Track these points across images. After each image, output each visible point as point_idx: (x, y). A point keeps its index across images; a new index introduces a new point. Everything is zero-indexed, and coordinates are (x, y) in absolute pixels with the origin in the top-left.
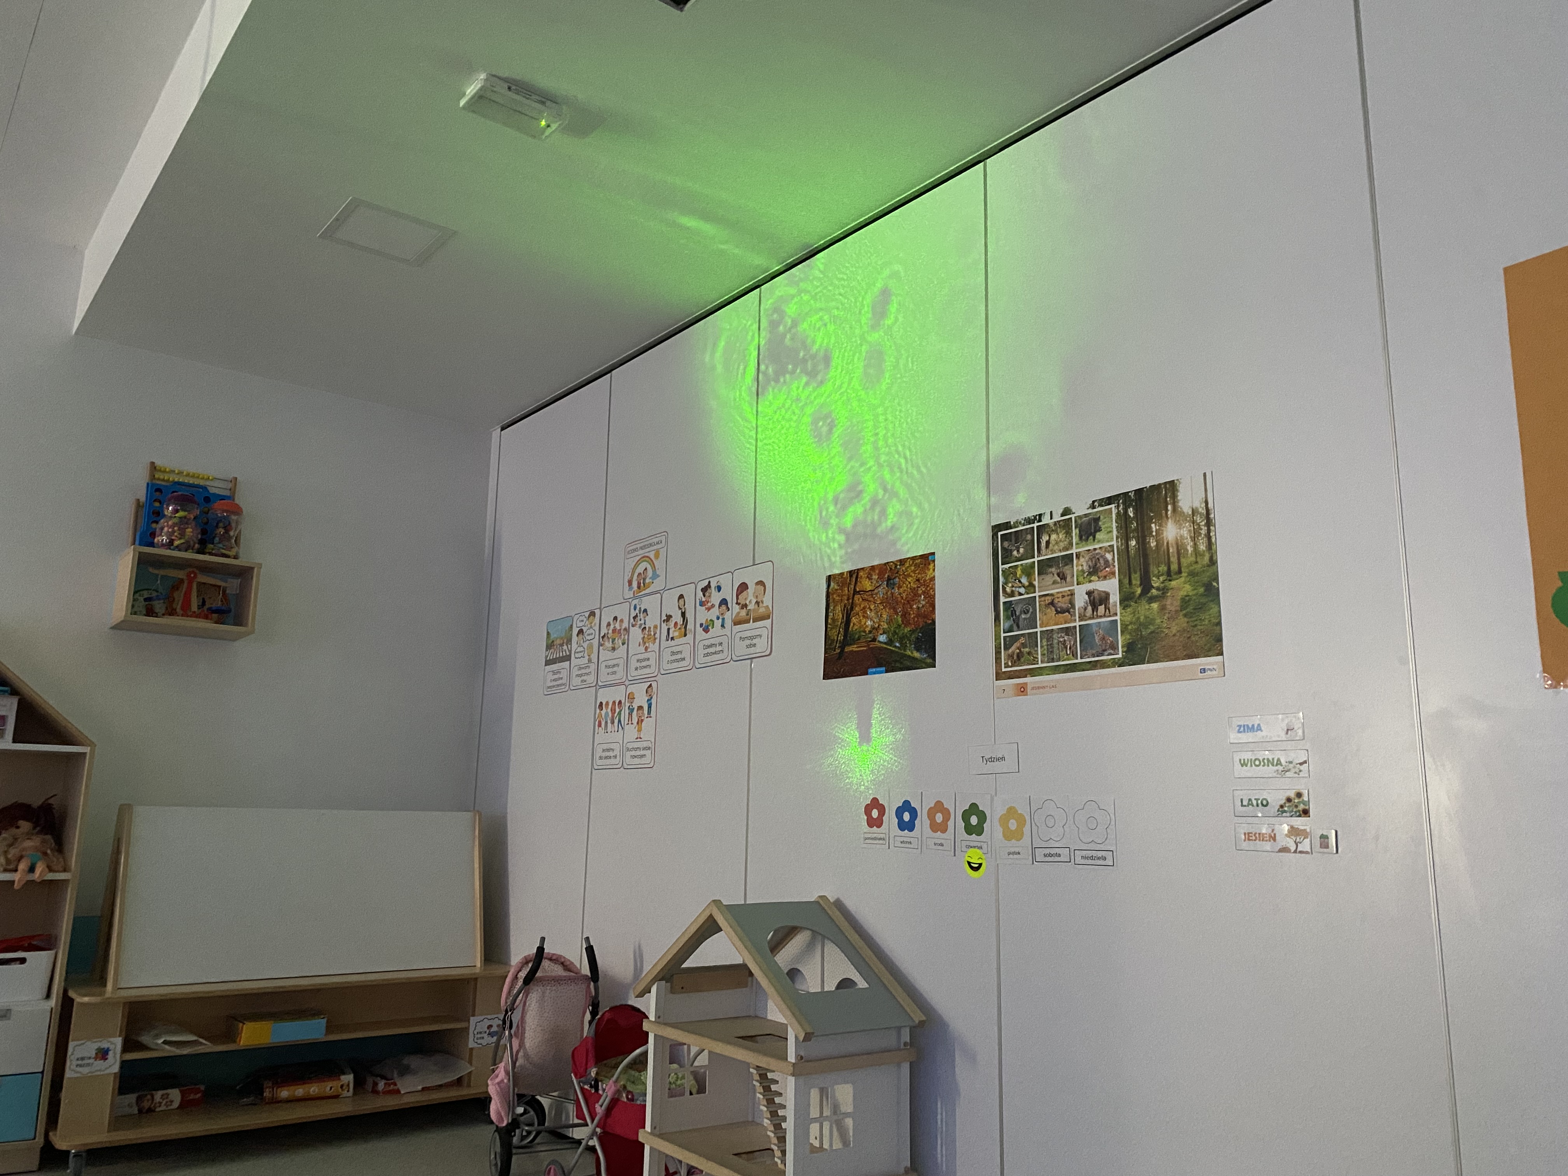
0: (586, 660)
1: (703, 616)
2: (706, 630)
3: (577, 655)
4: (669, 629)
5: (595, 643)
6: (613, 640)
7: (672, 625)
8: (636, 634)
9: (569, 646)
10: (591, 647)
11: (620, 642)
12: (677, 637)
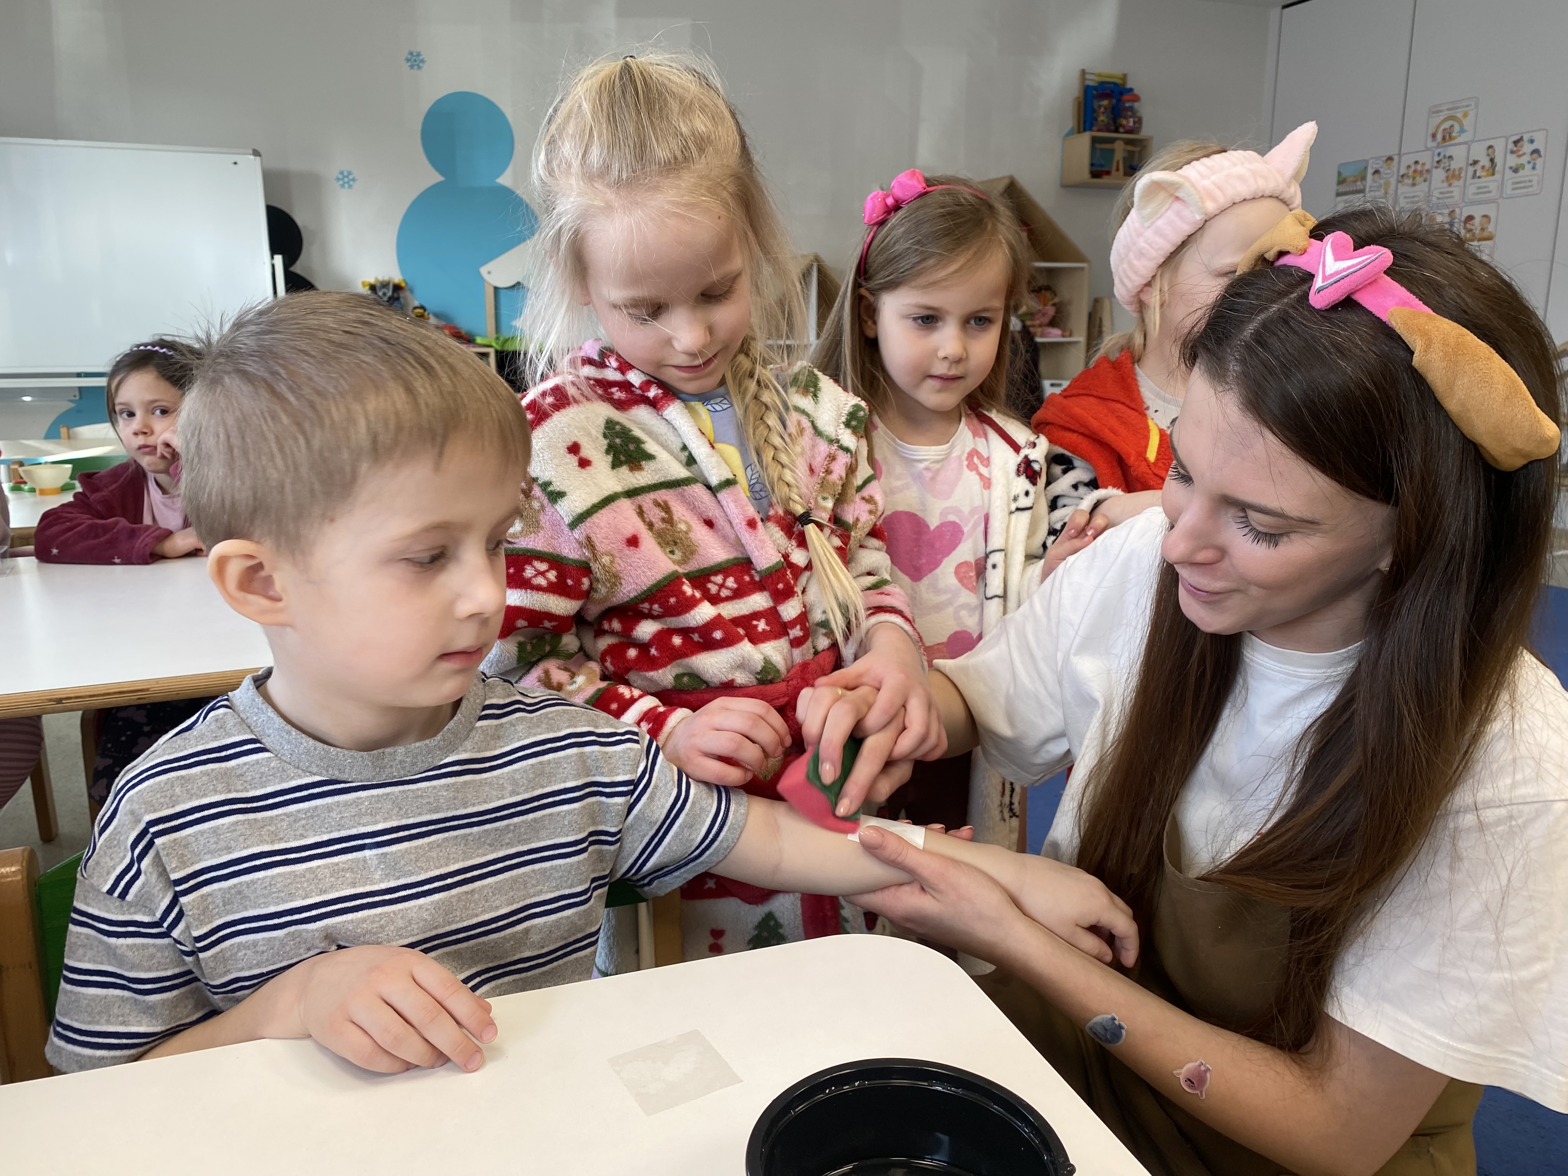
0: (1382, 193)
1: (1513, 160)
3: (1371, 189)
7: (1478, 167)
9: (1363, 183)
12: (1484, 176)
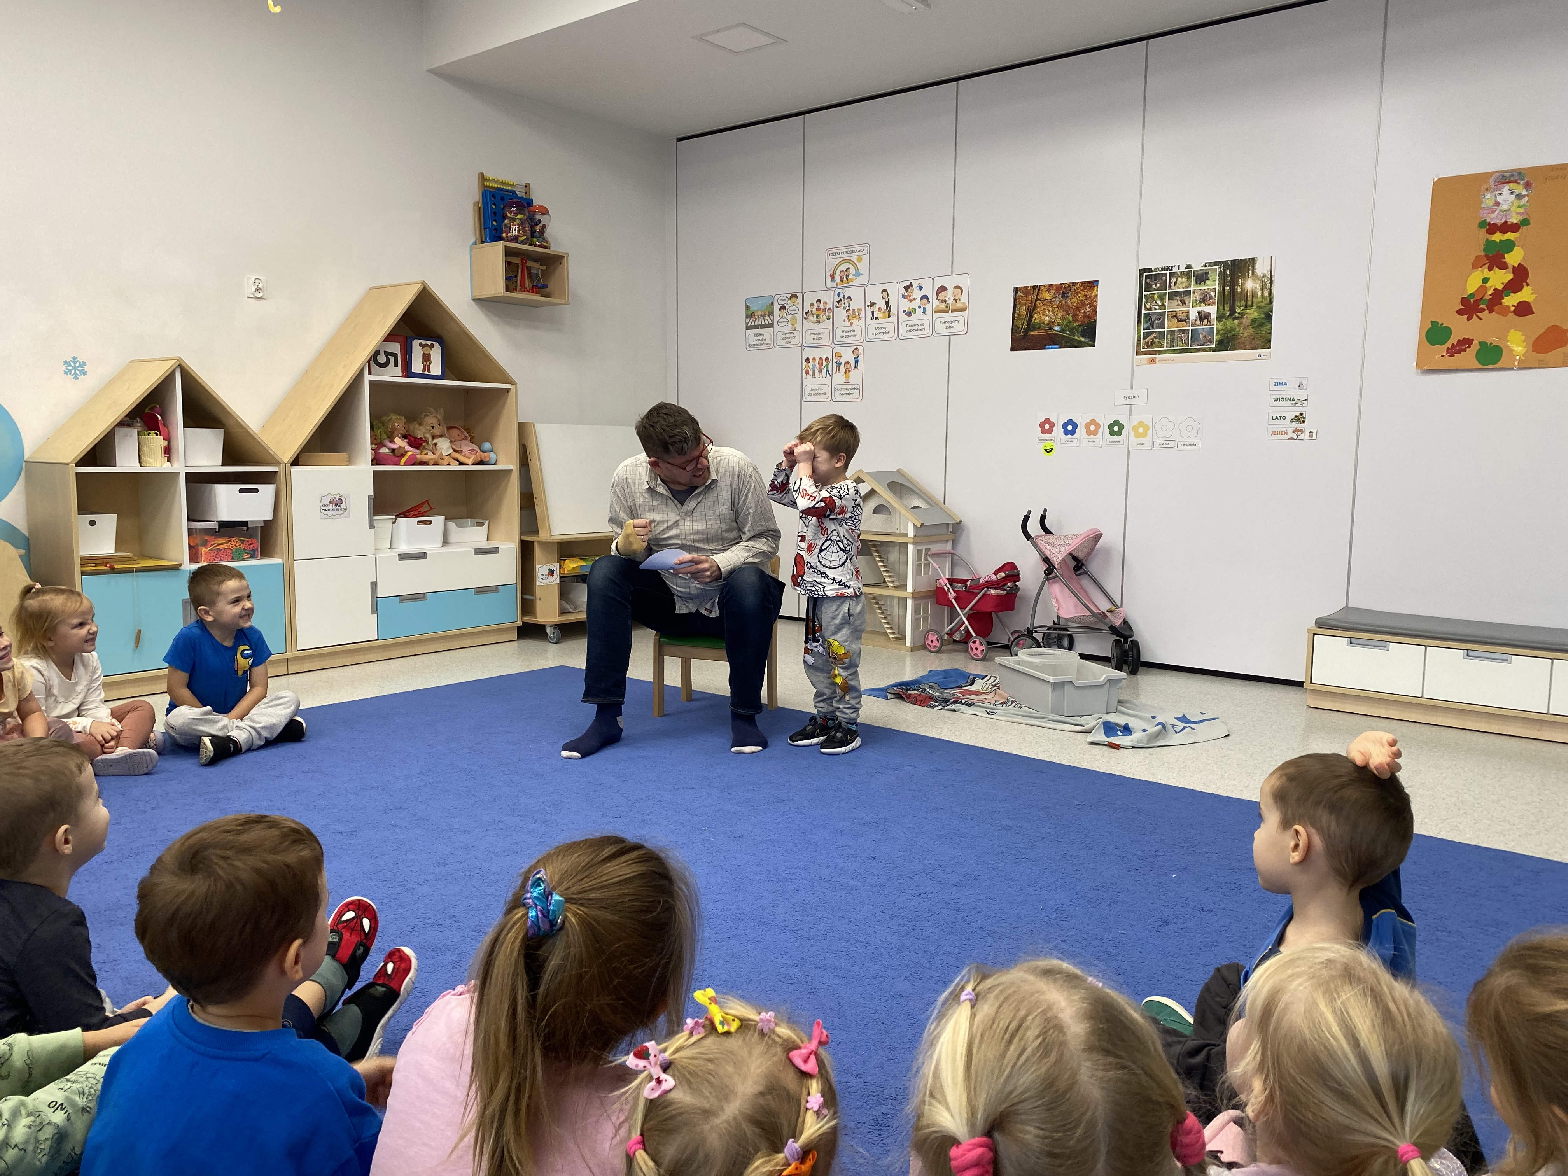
0: (790, 328)
2: (909, 314)
3: (780, 324)
4: (873, 312)
5: (799, 317)
6: (818, 316)
8: (840, 314)
9: (772, 317)
10: (794, 320)
11: (825, 317)
12: (881, 318)
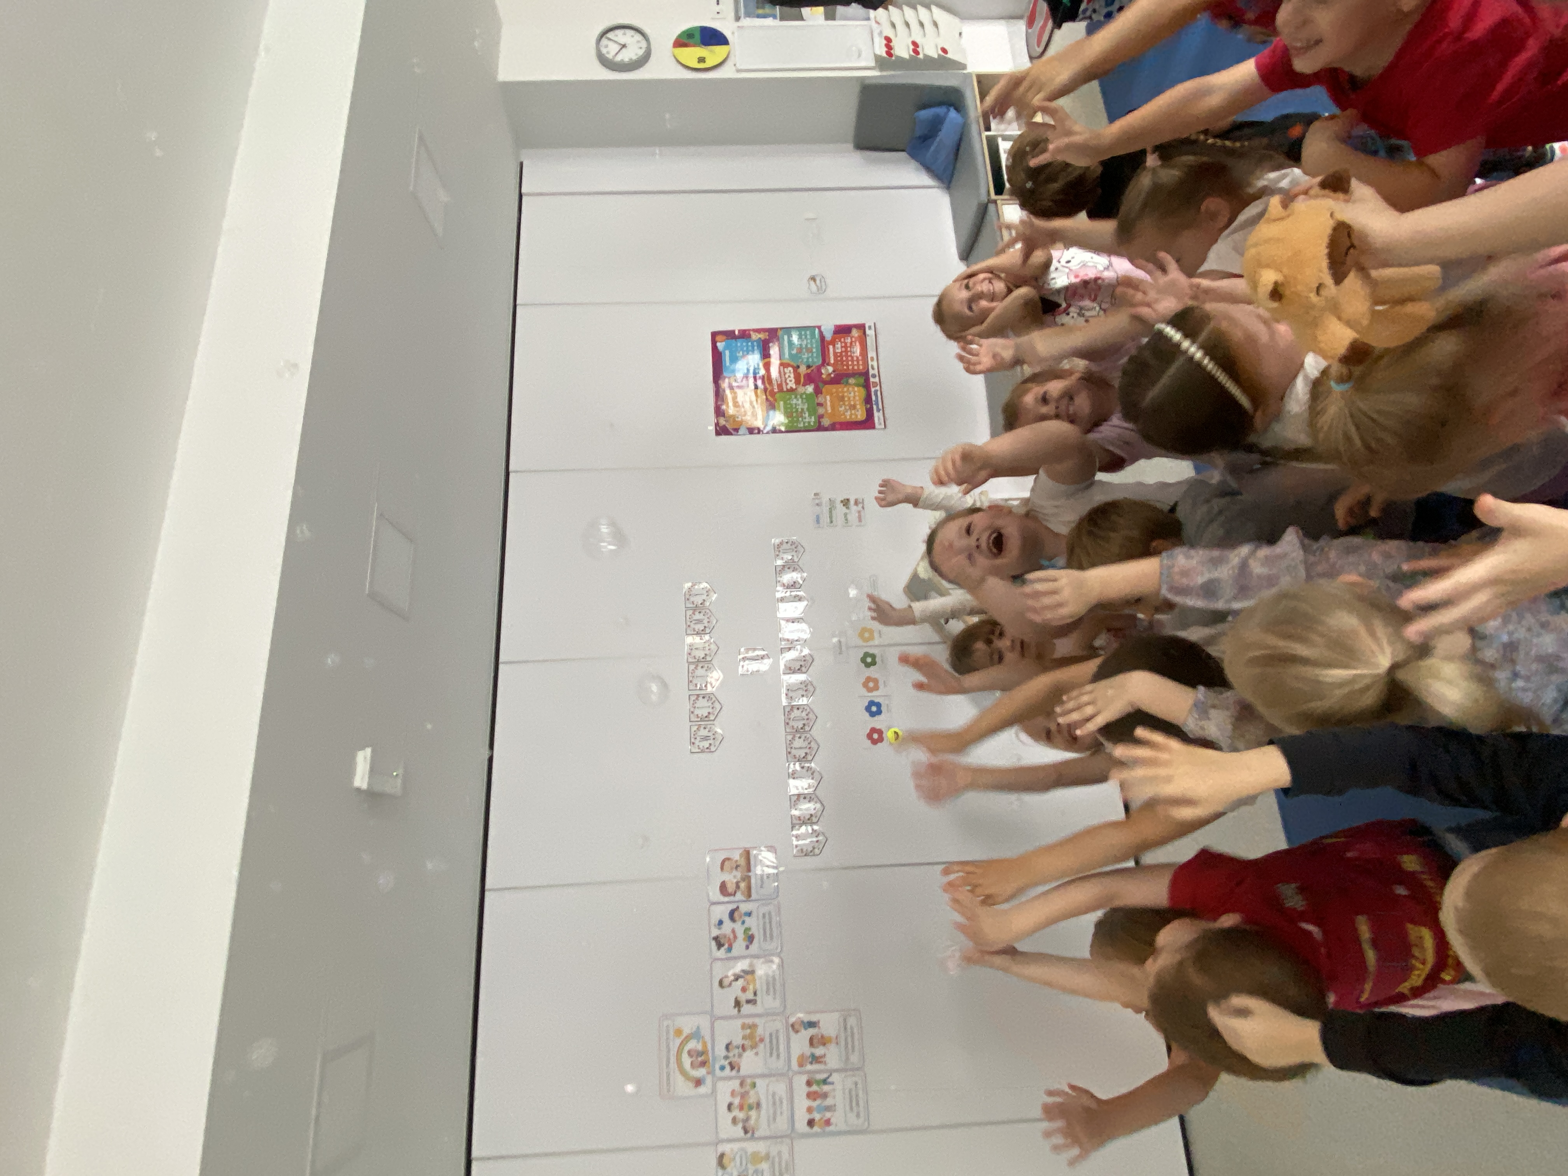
1: (740, 946)
7: (743, 998)
8: (747, 1063)
11: (752, 1092)
12: (755, 985)
